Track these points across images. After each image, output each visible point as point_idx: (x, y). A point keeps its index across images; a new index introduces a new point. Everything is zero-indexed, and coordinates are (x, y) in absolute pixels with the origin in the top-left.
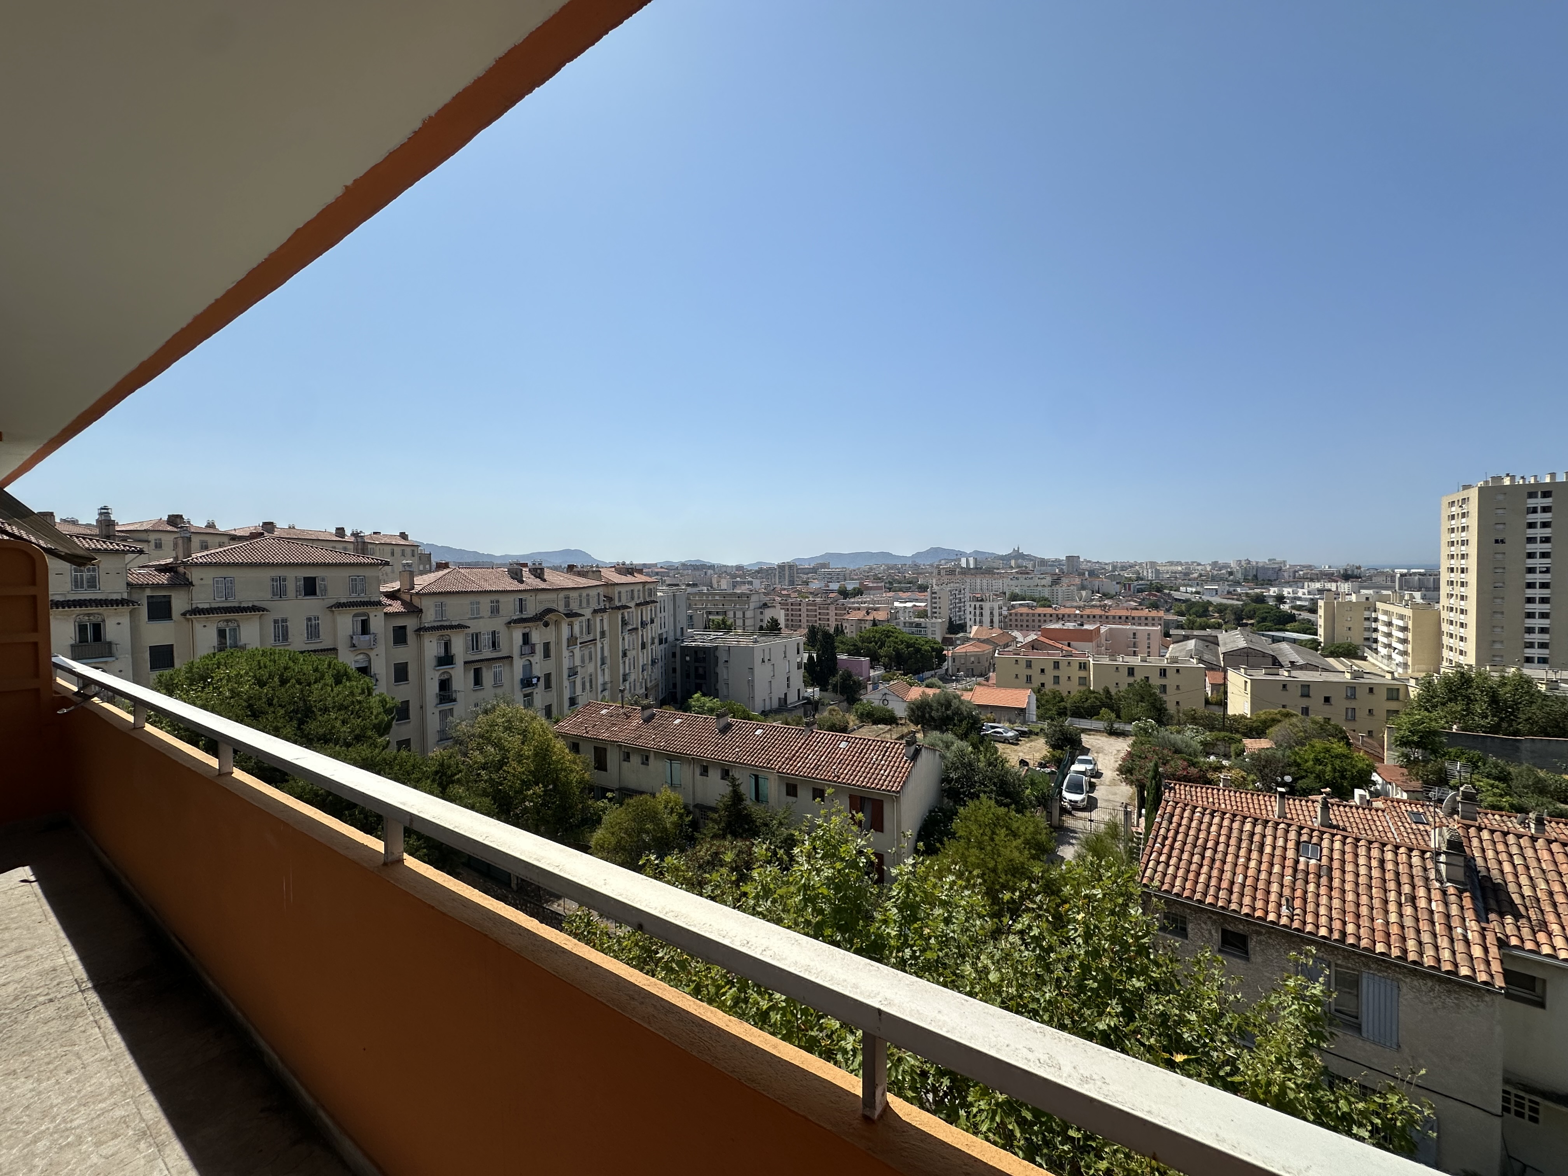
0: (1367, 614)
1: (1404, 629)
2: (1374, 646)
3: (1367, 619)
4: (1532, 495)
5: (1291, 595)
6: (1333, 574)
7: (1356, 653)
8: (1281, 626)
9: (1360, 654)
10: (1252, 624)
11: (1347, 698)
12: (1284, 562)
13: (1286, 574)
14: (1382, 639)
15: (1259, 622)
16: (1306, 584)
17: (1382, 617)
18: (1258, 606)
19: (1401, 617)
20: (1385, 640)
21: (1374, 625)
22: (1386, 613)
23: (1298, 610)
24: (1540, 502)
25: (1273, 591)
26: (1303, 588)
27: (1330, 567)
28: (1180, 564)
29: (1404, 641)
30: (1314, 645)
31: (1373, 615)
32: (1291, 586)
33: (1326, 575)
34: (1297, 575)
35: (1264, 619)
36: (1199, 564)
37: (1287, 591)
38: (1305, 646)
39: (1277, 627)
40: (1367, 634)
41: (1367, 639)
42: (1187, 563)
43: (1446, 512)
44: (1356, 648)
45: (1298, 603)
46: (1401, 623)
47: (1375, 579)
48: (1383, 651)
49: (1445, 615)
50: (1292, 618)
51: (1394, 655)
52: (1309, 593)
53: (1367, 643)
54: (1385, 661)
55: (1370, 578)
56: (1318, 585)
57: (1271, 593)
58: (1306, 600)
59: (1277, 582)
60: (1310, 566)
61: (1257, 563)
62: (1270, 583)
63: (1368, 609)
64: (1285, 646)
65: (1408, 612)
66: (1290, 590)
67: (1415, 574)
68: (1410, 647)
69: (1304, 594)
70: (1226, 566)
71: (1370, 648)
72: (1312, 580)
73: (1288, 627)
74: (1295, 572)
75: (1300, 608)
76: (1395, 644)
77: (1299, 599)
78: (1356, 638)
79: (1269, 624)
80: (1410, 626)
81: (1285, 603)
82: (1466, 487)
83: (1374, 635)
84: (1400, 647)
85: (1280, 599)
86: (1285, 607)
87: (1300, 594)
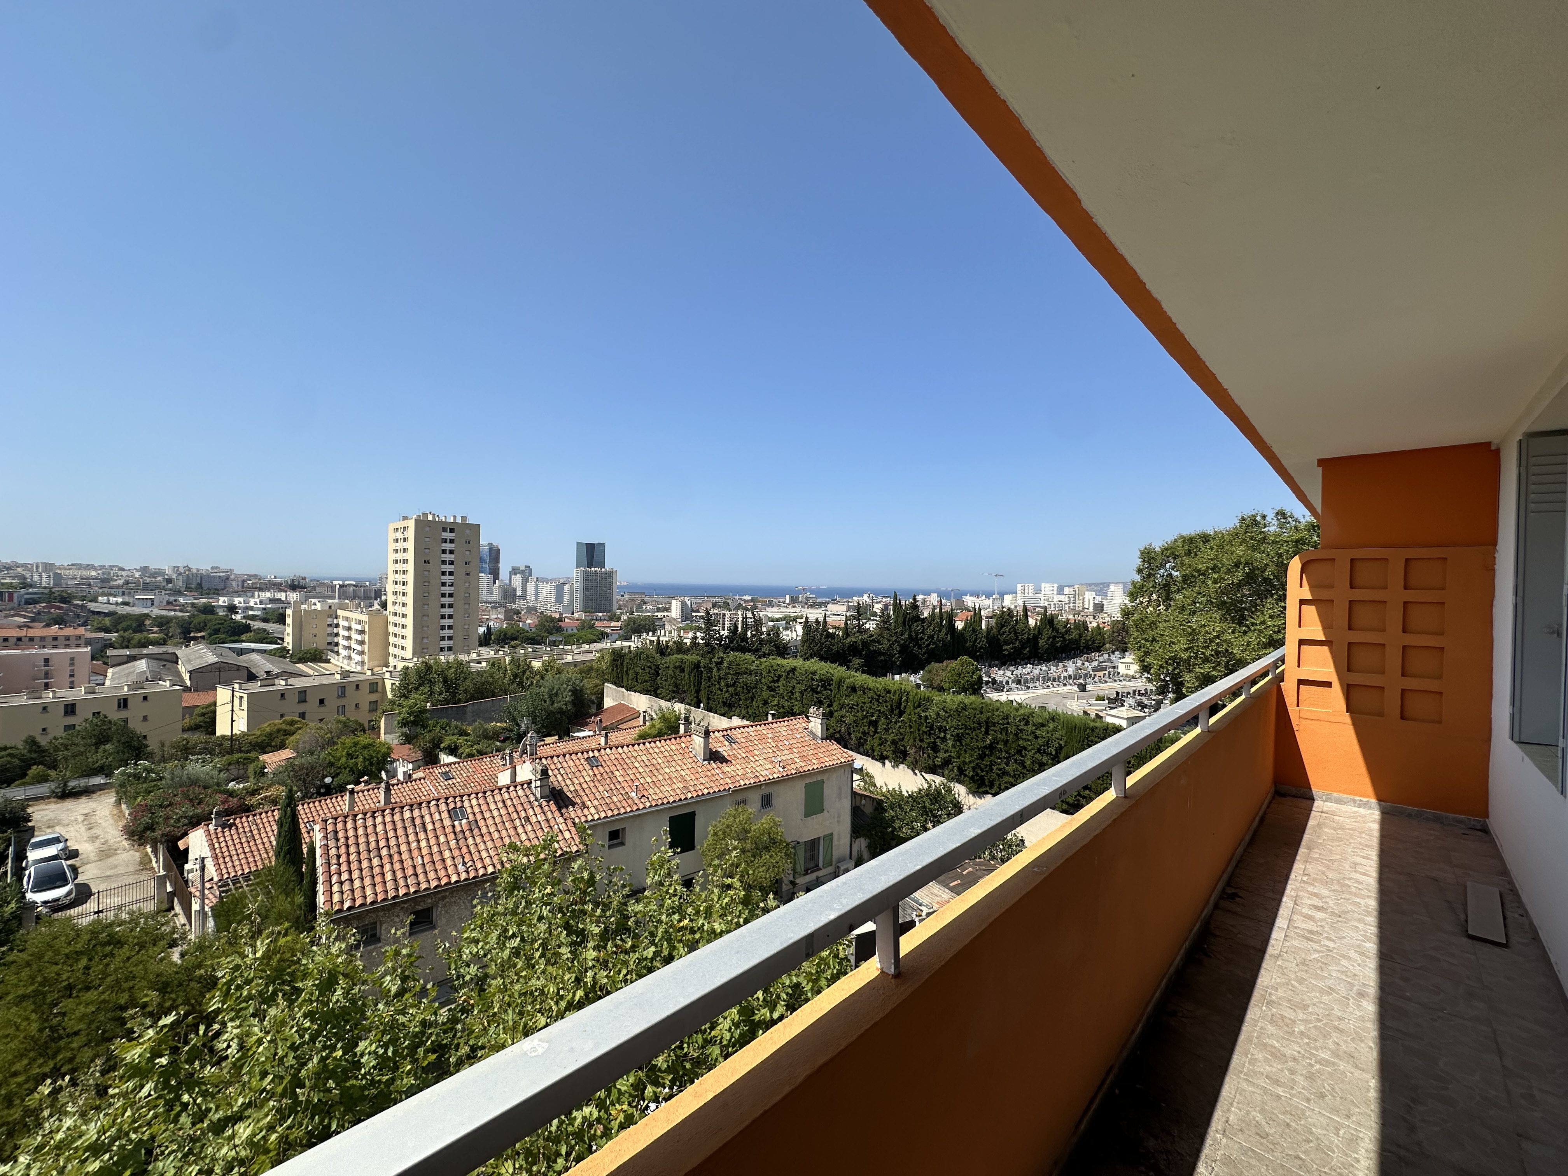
0: (329, 621)
1: (362, 632)
2: (336, 649)
3: (330, 625)
4: (444, 530)
5: (243, 605)
6: (281, 584)
7: (321, 657)
8: (237, 638)
9: (324, 658)
10: (203, 637)
11: (339, 697)
12: (231, 570)
13: (234, 584)
14: (342, 642)
15: (210, 635)
16: (256, 593)
17: (343, 623)
18: (209, 617)
19: (360, 622)
20: (346, 643)
21: (335, 630)
22: (346, 619)
23: (251, 620)
24: (448, 535)
25: (222, 601)
26: (253, 597)
27: (275, 577)
28: (93, 567)
29: (362, 643)
30: (282, 653)
31: (335, 621)
32: (239, 596)
33: (274, 585)
34: (246, 584)
35: (217, 631)
36: (122, 569)
37: (237, 601)
38: (274, 655)
39: (232, 638)
40: (329, 639)
41: (330, 644)
42: (102, 567)
43: (392, 536)
44: (321, 652)
45: (251, 613)
46: (359, 627)
47: (318, 590)
48: (343, 652)
49: (391, 619)
50: (247, 628)
51: (353, 655)
52: (261, 602)
53: (329, 647)
54: (346, 661)
55: (314, 588)
56: (268, 595)
57: (221, 603)
58: (258, 609)
59: (225, 592)
60: (256, 576)
61: (198, 570)
62: (217, 592)
63: (330, 616)
64: (255, 656)
65: (365, 618)
66: (242, 600)
67: (350, 585)
68: (366, 647)
69: (256, 603)
70: (161, 573)
71: (332, 651)
72: (261, 590)
73: (243, 637)
74: (244, 581)
75: (253, 618)
76: (354, 646)
77: (252, 608)
78: (320, 643)
79: (223, 636)
80: (367, 630)
81: (237, 613)
82: (405, 518)
83: (336, 640)
84: (359, 648)
85: (232, 609)
86: (238, 617)
87: (252, 604)
